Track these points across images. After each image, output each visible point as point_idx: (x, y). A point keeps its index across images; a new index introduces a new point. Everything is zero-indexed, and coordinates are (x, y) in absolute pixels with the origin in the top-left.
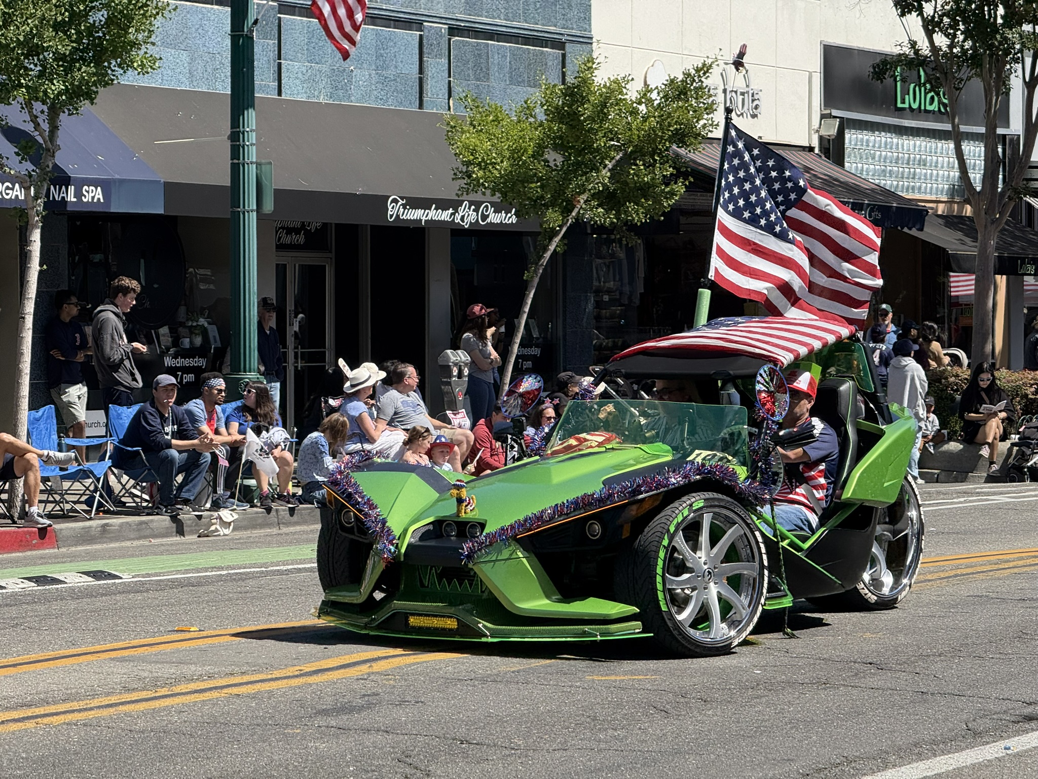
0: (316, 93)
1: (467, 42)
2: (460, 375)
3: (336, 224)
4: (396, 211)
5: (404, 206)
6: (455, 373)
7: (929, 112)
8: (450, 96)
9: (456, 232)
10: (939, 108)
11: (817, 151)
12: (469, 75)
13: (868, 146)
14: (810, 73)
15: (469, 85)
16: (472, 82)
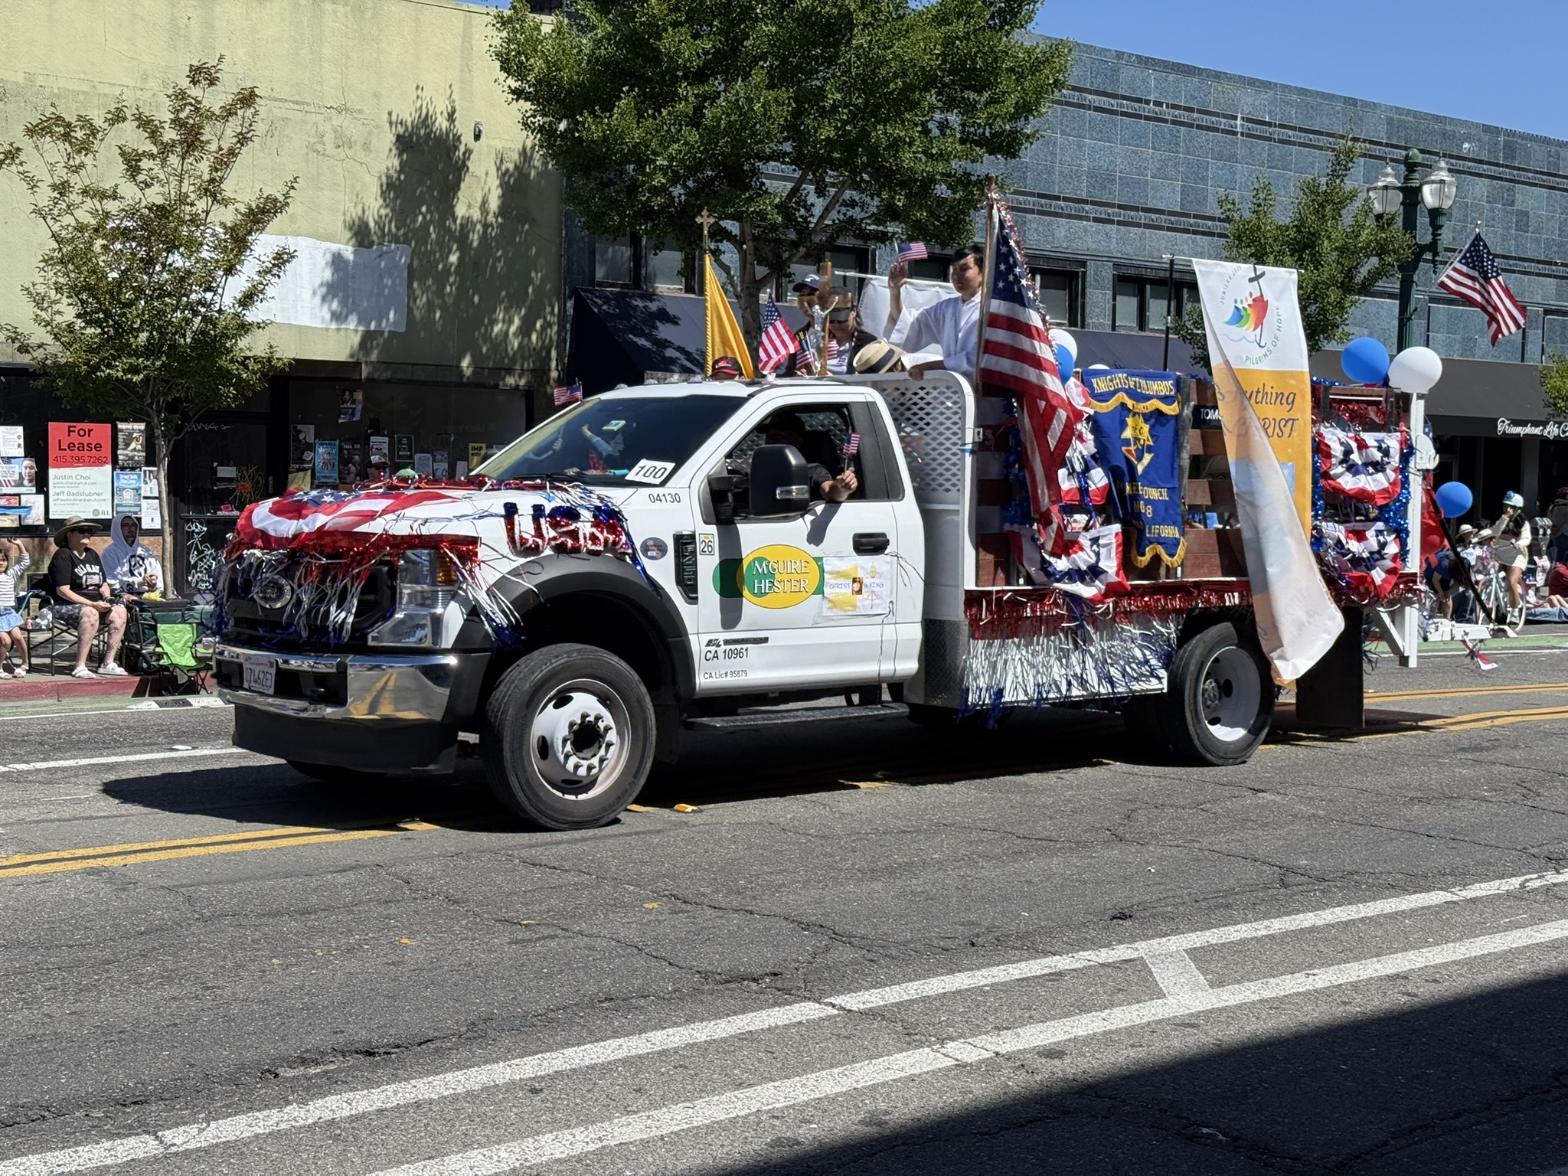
1: (1556, 319)
2: (1545, 534)
3: (1462, 438)
4: (1504, 427)
5: (1509, 425)
6: (1541, 532)
8: (1543, 354)
9: (1543, 440)
12: (1556, 340)
15: (1556, 347)
16: (1559, 345)
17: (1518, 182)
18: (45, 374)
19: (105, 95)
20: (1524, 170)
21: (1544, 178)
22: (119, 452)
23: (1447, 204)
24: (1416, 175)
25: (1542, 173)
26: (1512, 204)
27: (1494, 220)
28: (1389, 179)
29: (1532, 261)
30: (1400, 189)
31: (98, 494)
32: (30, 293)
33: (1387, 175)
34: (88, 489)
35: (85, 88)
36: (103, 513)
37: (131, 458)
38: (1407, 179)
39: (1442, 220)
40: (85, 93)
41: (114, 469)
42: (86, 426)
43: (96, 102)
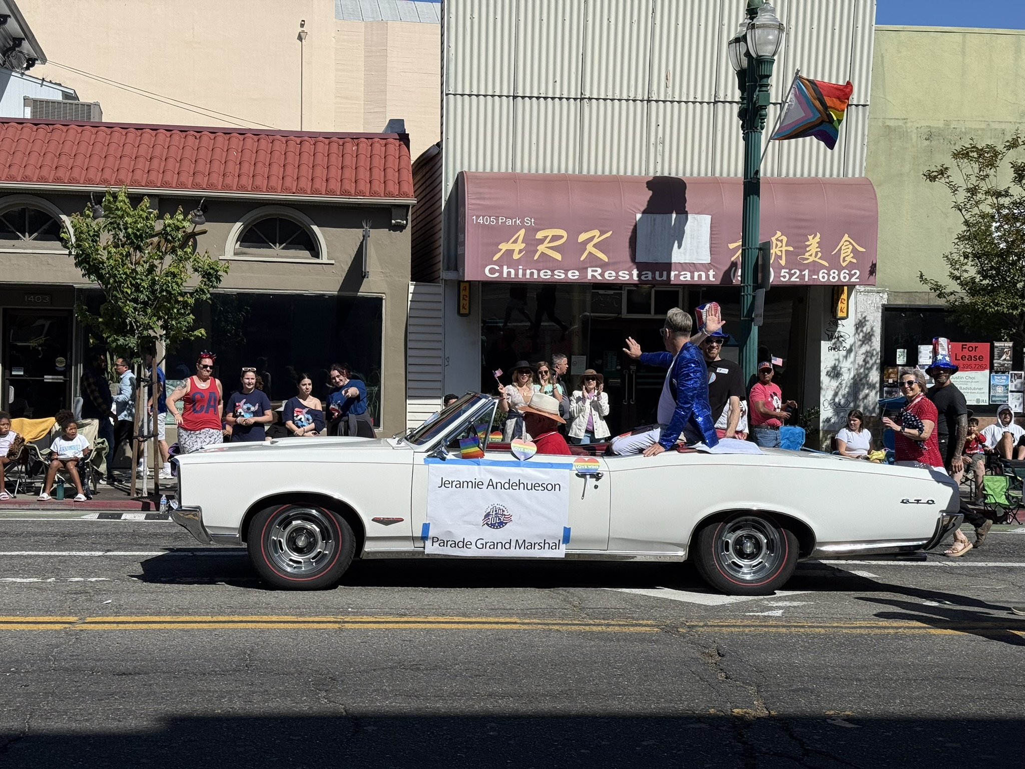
18: (954, 311)
19: (996, 129)
22: (995, 361)
31: (980, 389)
32: (948, 259)
34: (974, 385)
35: (983, 126)
36: (983, 401)
37: (1003, 365)
40: (982, 129)
41: (991, 373)
42: (973, 344)
43: (989, 134)
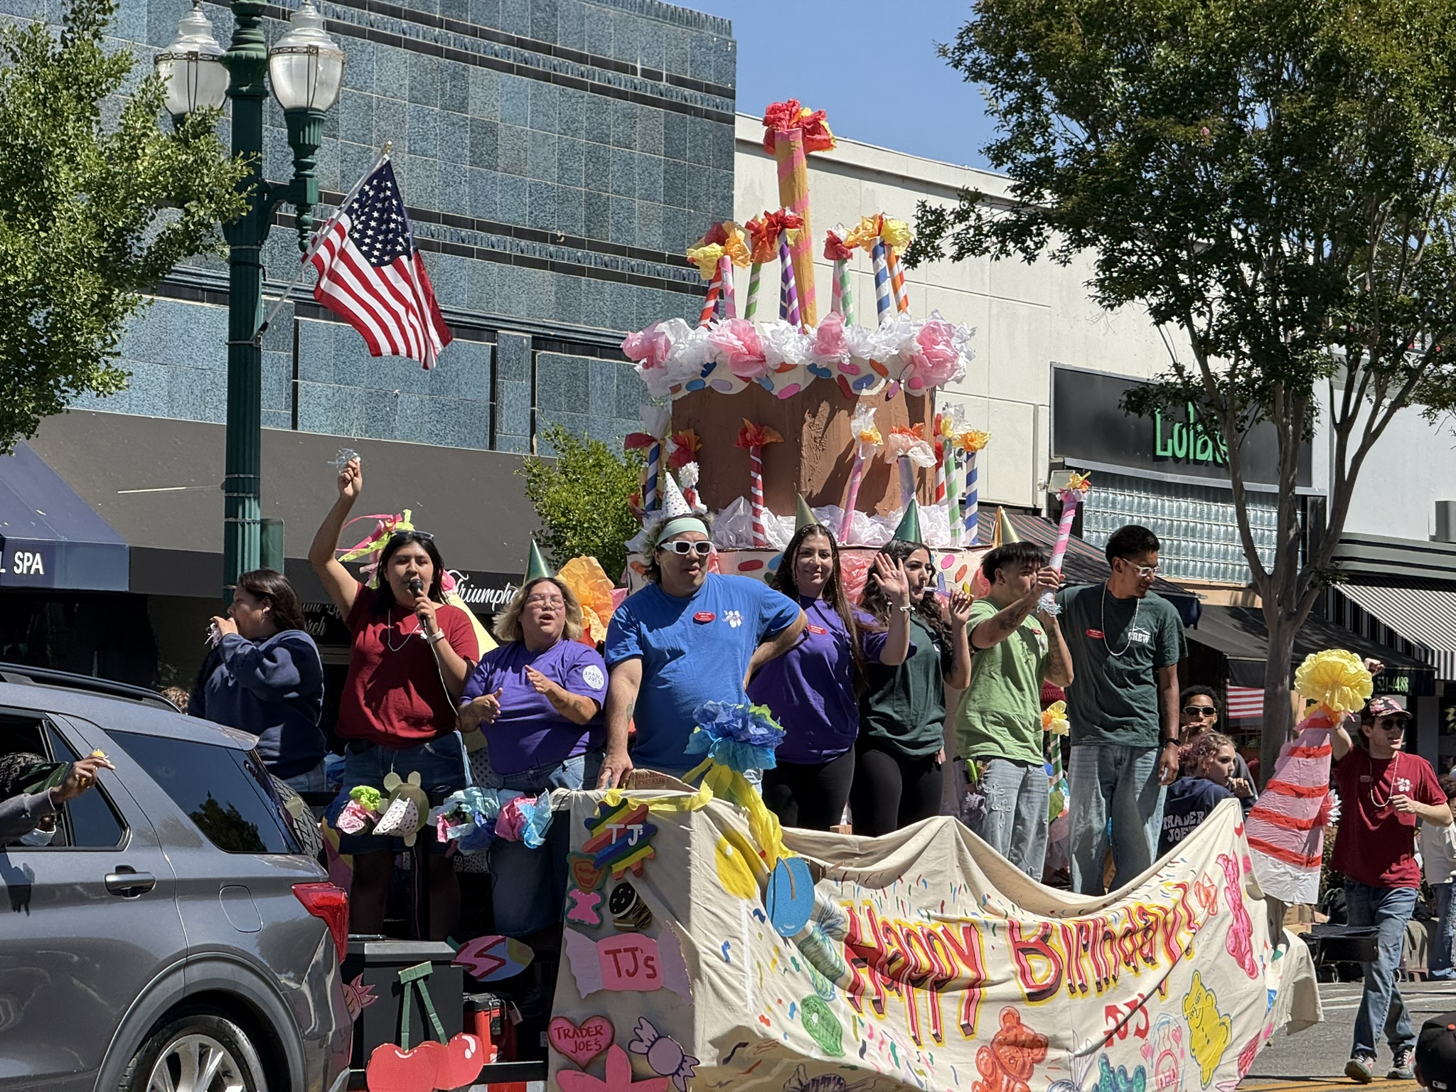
0: (346, 426)
1: (558, 358)
5: (467, 587)
7: (1201, 462)
8: (533, 432)
10: (1214, 458)
11: (1044, 514)
12: (560, 403)
13: (1114, 507)
14: (1036, 407)
15: (559, 417)
16: (565, 413)
17: (474, 61)
20: (485, 35)
21: (527, 53)
23: (322, 101)
24: (258, 34)
25: (521, 43)
26: (463, 107)
27: (425, 138)
28: (203, 42)
29: (506, 230)
30: (225, 61)
33: (195, 29)
38: (238, 41)
39: (314, 134)
